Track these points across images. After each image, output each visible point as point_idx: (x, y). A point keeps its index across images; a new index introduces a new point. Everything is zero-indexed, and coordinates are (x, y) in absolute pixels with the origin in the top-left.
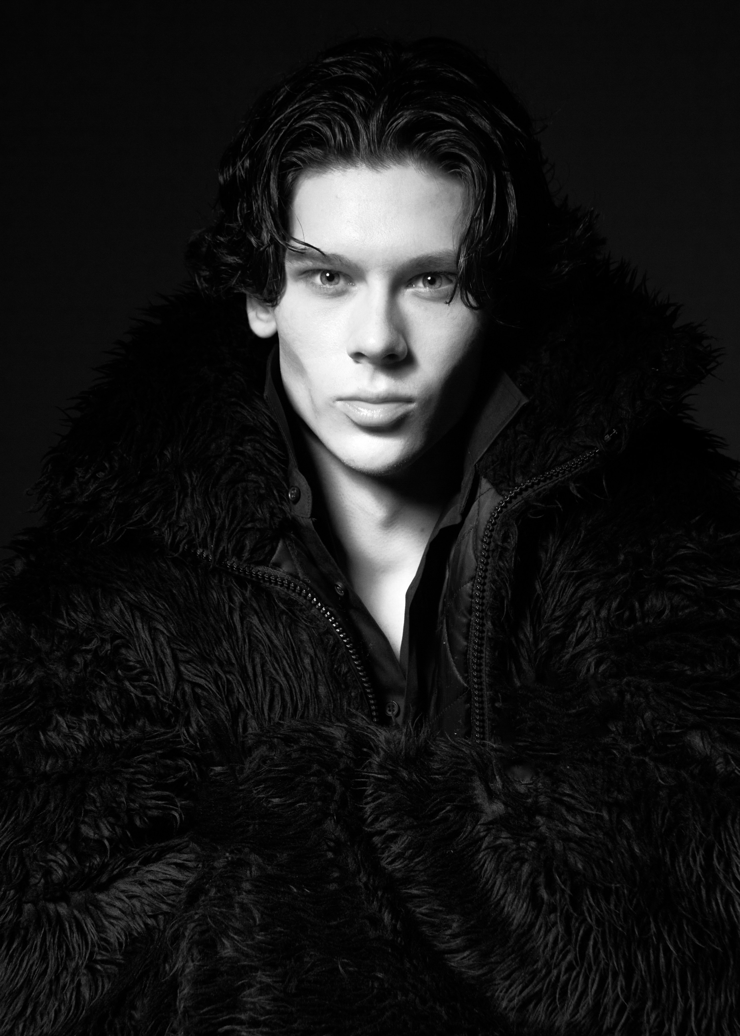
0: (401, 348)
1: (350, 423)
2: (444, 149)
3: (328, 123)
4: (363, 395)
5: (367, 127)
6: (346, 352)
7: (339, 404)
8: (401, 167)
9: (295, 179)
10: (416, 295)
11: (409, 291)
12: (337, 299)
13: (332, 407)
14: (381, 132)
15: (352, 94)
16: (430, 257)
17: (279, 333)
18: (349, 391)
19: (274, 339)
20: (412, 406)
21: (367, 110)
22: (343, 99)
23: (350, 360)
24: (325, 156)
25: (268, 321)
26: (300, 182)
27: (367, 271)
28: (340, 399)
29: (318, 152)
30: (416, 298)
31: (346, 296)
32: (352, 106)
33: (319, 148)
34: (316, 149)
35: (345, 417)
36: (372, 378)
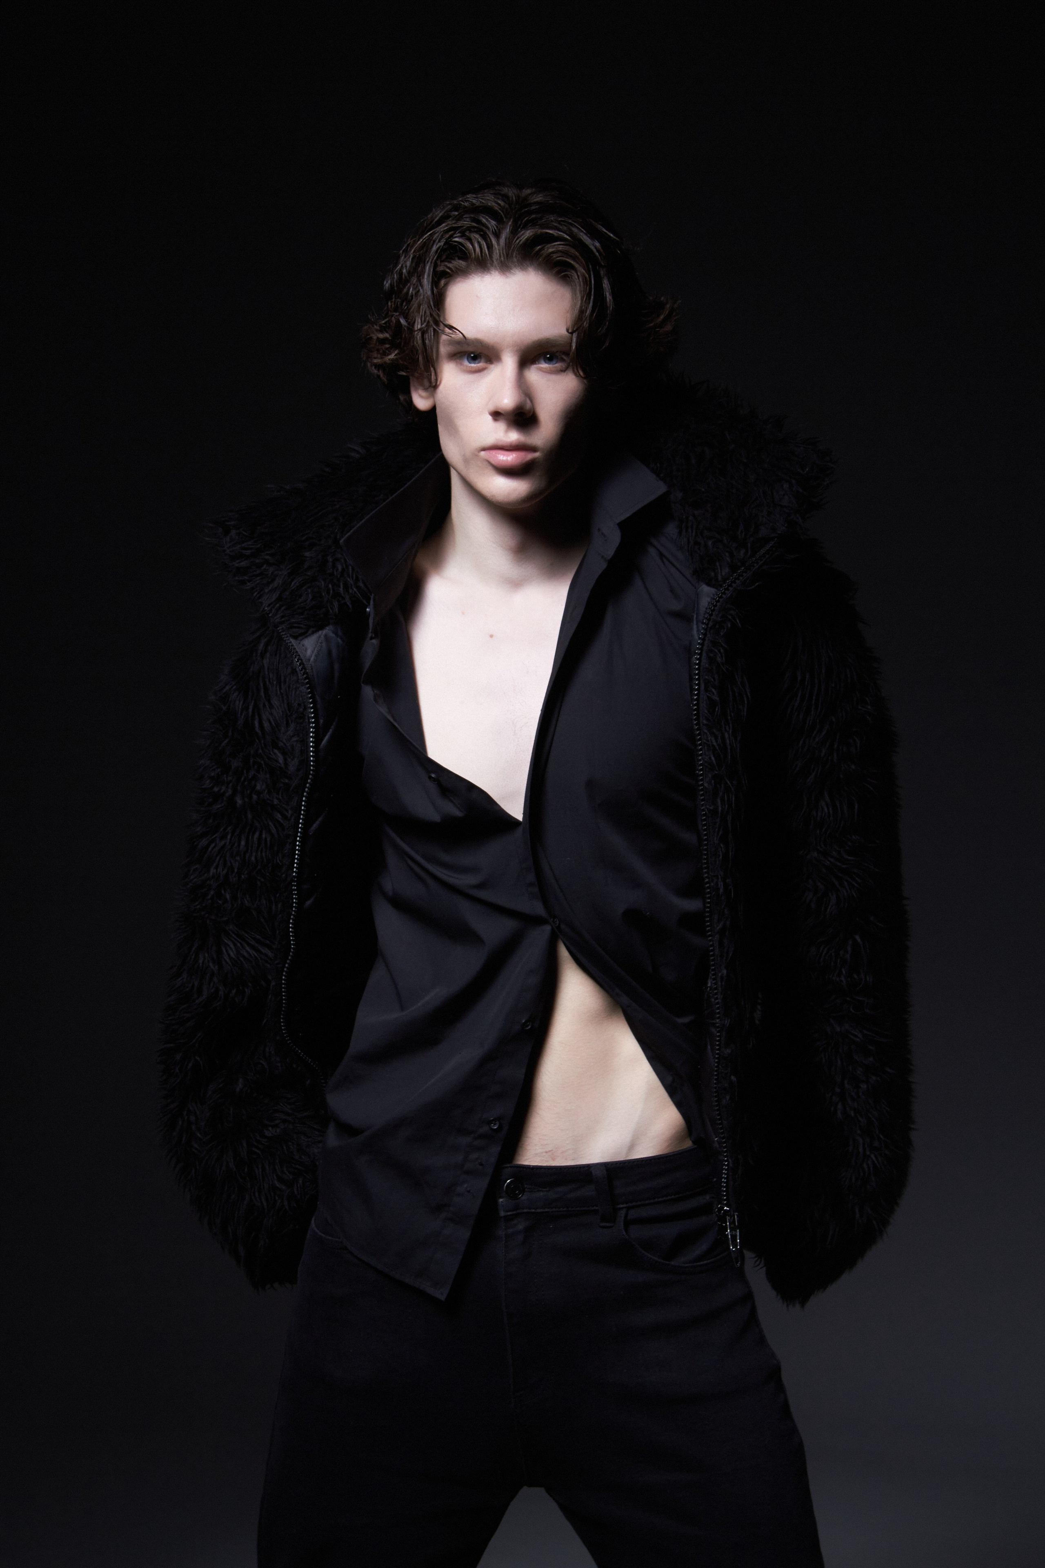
0: (528, 405)
1: (490, 468)
2: (556, 257)
3: (470, 240)
4: (500, 443)
5: (498, 244)
6: (487, 413)
7: (483, 453)
8: (524, 272)
9: (446, 285)
10: (541, 369)
11: (534, 367)
12: (479, 374)
13: (477, 456)
14: (508, 244)
15: (487, 220)
16: (548, 339)
17: (437, 406)
18: (490, 440)
19: (433, 411)
20: (537, 455)
21: (497, 231)
22: (479, 222)
23: (490, 418)
24: (468, 267)
25: (427, 398)
26: (449, 287)
27: (502, 351)
28: (484, 449)
29: (462, 263)
30: (541, 372)
31: (485, 372)
32: (488, 228)
33: (463, 261)
34: (461, 261)
35: (487, 463)
36: (506, 431)
